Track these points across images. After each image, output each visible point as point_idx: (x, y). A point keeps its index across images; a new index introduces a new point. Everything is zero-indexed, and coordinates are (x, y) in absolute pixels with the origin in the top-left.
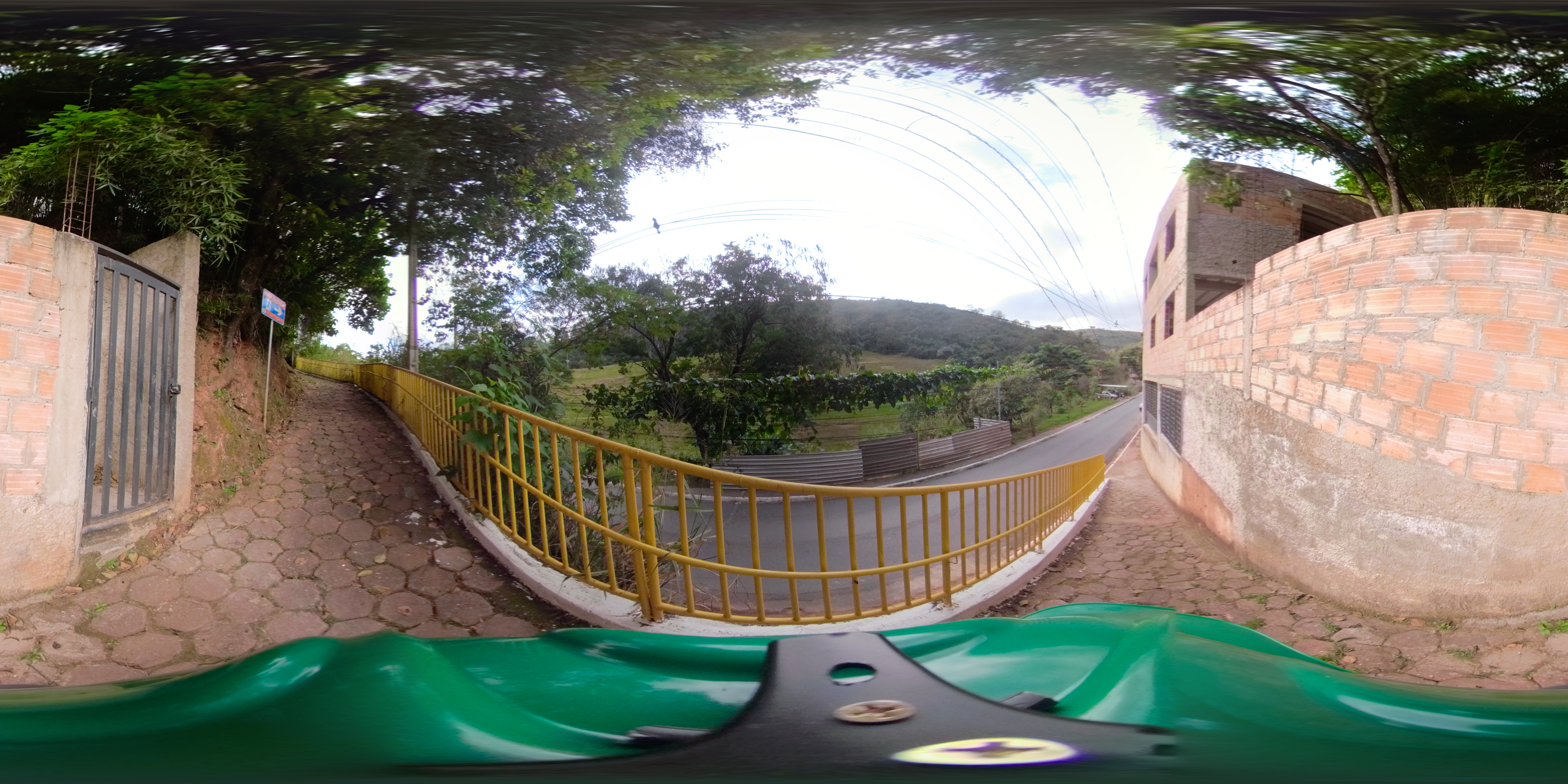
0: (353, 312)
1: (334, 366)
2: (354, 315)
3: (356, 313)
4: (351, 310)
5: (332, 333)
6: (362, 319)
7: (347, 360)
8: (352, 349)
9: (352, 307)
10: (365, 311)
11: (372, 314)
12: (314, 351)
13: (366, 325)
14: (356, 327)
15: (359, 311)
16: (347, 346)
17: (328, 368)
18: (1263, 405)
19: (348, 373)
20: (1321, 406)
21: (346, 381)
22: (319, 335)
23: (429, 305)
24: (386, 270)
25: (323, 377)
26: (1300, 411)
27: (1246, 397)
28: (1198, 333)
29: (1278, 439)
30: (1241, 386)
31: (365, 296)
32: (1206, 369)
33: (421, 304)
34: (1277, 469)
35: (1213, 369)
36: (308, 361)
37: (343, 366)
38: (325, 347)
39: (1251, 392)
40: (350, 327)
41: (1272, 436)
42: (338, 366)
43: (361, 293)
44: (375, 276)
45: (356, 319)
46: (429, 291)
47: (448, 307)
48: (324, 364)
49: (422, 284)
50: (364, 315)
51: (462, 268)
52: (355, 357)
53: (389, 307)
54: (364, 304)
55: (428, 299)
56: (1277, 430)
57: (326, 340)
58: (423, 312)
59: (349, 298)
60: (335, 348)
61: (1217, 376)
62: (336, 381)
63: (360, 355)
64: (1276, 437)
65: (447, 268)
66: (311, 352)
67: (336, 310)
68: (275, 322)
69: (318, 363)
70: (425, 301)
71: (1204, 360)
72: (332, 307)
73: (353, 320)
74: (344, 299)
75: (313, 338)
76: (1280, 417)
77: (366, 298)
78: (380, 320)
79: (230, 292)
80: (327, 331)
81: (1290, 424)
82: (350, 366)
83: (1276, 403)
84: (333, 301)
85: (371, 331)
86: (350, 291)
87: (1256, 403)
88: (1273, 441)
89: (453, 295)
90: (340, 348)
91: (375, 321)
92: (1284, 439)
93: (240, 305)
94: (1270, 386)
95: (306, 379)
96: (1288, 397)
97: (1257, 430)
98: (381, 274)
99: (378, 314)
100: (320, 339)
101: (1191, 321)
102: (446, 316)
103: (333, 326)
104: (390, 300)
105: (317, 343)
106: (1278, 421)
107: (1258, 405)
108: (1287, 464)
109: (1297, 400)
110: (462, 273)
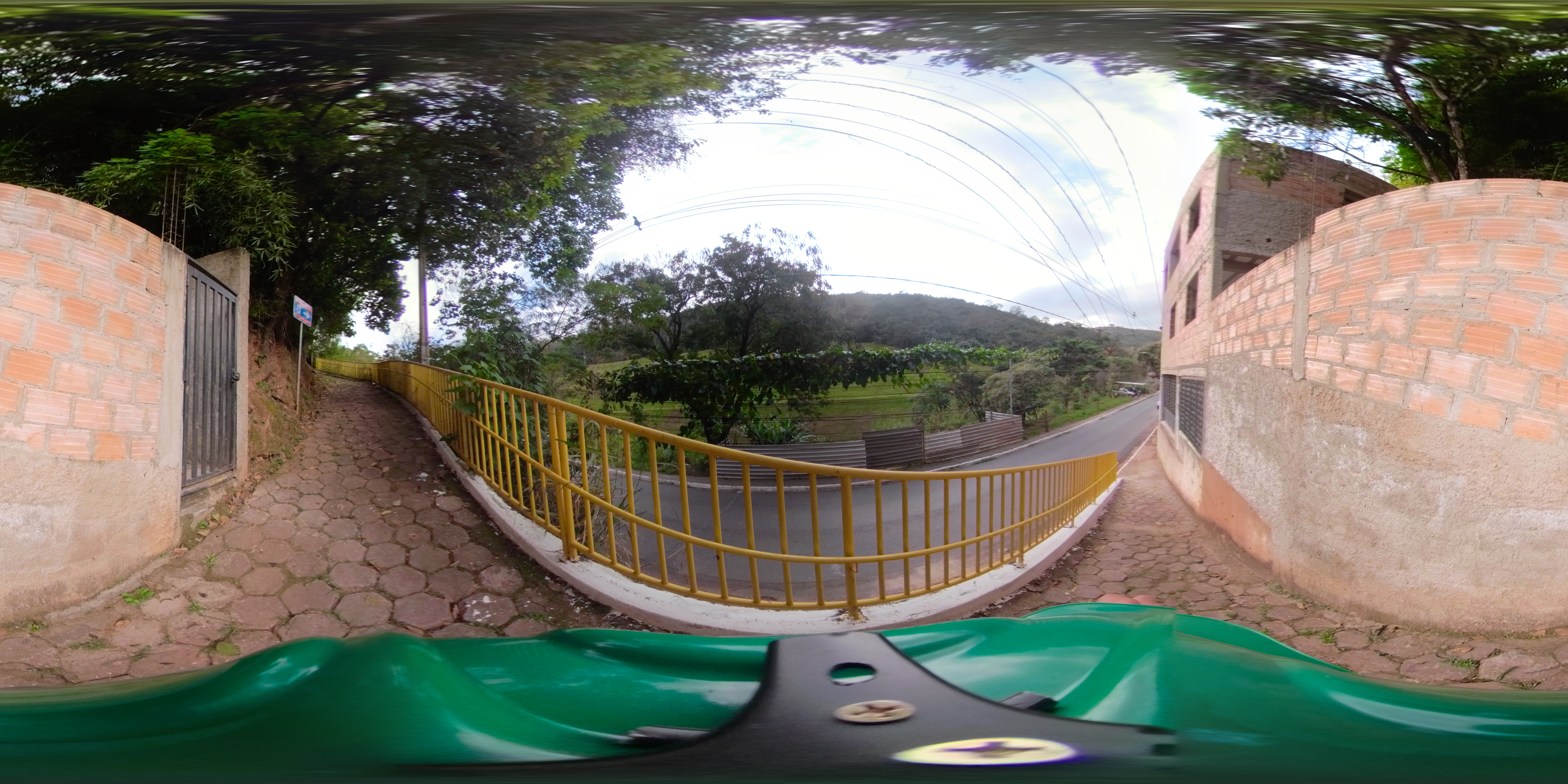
0: (370, 314)
1: (352, 365)
2: (370, 316)
3: (373, 314)
4: (368, 312)
5: (350, 334)
6: (378, 320)
7: (365, 360)
8: (369, 349)
9: (369, 309)
10: (381, 312)
11: (387, 315)
12: (333, 352)
13: (382, 326)
14: (372, 328)
15: (375, 313)
16: (365, 347)
17: (348, 368)
18: (1324, 386)
19: (366, 372)
20: (1423, 380)
21: (364, 379)
22: (338, 336)
23: (440, 305)
24: (400, 273)
25: (342, 377)
26: (1386, 388)
27: (1297, 375)
28: (1228, 309)
29: (1346, 429)
30: (1288, 364)
31: (381, 298)
32: (1237, 349)
33: (433, 305)
34: (1346, 471)
35: (1246, 348)
36: (328, 361)
37: (361, 366)
38: (344, 347)
39: (1305, 369)
40: (368, 328)
41: (1338, 426)
42: (357, 366)
43: (378, 295)
44: (390, 279)
45: (373, 320)
46: (439, 293)
47: (458, 307)
48: (343, 364)
49: (432, 287)
50: (380, 317)
51: (469, 271)
52: (372, 357)
53: (403, 309)
54: (380, 306)
55: (439, 300)
56: (1347, 417)
57: (345, 342)
58: (434, 313)
59: (366, 300)
60: (352, 349)
61: (1253, 355)
62: (355, 379)
63: (377, 355)
64: (1344, 427)
65: (456, 271)
66: (329, 353)
67: (353, 312)
68: (304, 325)
69: (337, 363)
70: (437, 302)
71: (1234, 339)
72: (350, 309)
73: (370, 321)
74: (361, 302)
75: (332, 340)
76: (1351, 399)
77: (382, 301)
78: (395, 320)
79: (266, 298)
80: (346, 332)
81: (1370, 407)
82: (368, 366)
83: (1346, 379)
84: (350, 304)
85: (387, 332)
86: (366, 293)
87: (1312, 383)
88: (1340, 433)
89: (462, 295)
90: (357, 349)
91: (391, 322)
92: (1359, 429)
93: (276, 309)
94: (1337, 357)
95: (328, 379)
96: (1367, 372)
97: (1313, 420)
98: (394, 277)
99: (394, 315)
100: (338, 340)
101: (1218, 299)
102: (456, 315)
103: (352, 328)
104: (404, 302)
105: (335, 344)
106: (1348, 405)
107: (1315, 385)
108: (1361, 463)
109: (1383, 374)
110: (470, 275)
